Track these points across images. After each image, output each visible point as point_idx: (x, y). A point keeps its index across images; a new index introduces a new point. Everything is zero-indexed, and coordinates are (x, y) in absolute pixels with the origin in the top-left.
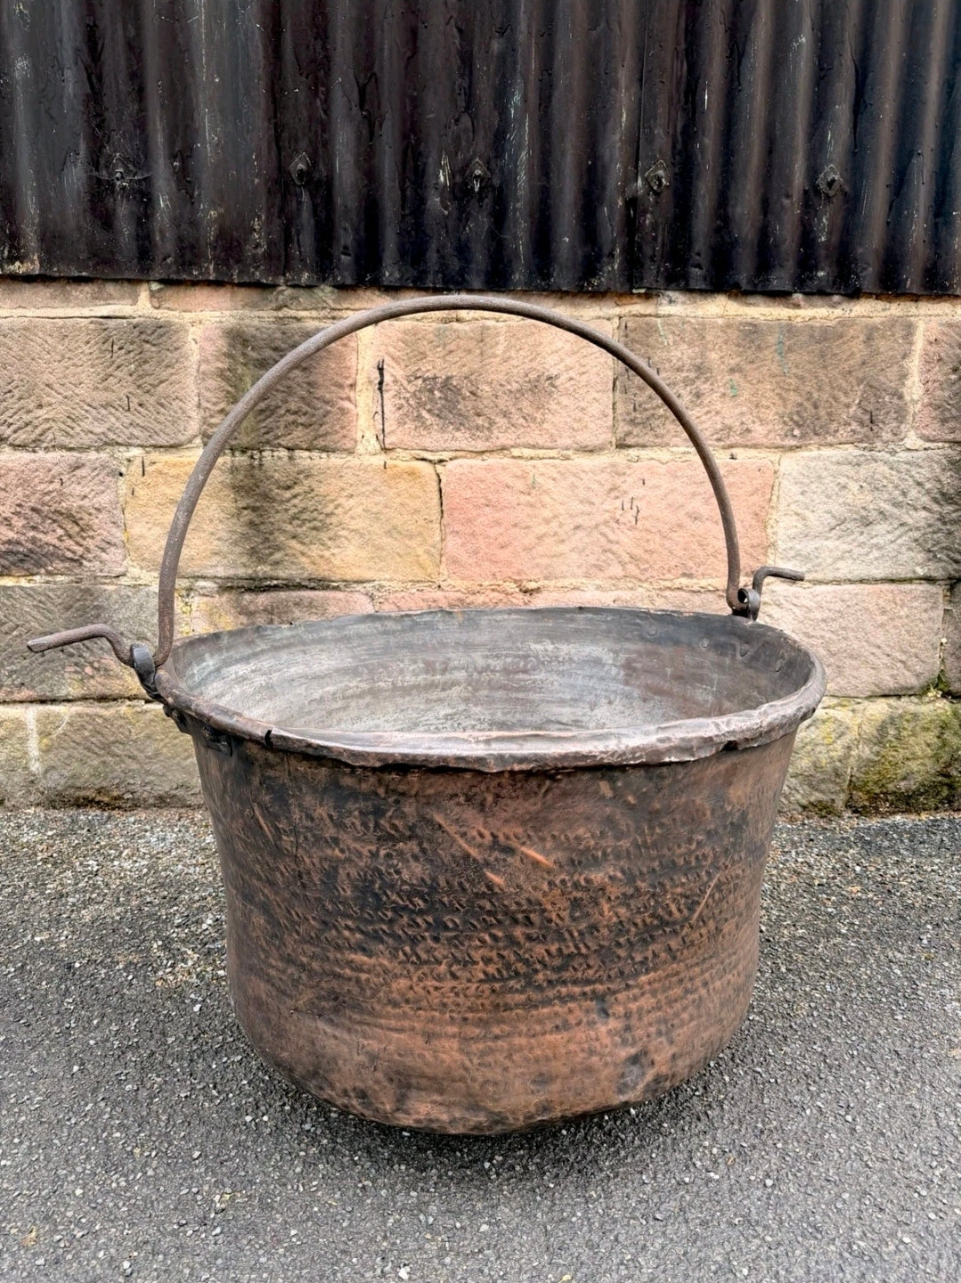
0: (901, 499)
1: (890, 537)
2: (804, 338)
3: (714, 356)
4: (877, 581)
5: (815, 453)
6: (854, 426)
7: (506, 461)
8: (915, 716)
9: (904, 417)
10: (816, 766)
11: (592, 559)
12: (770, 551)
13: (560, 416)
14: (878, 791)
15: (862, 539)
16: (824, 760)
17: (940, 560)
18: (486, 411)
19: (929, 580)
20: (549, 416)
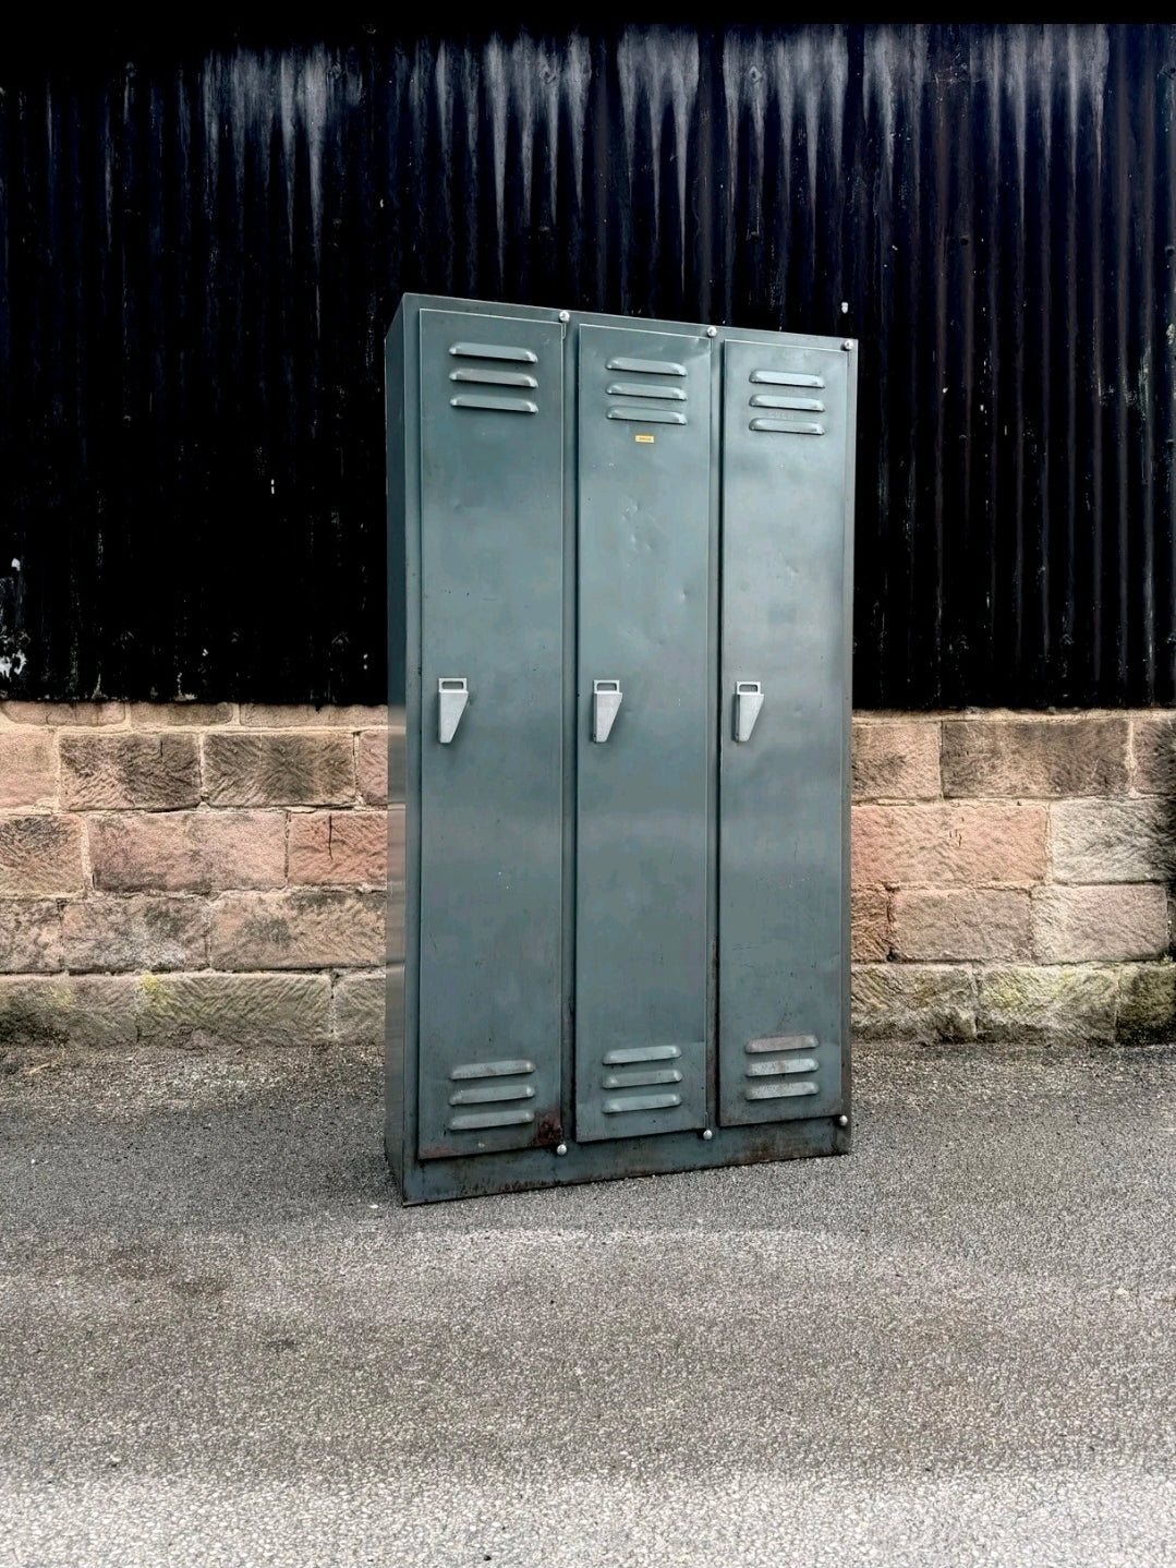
0: (1130, 830)
1: (1126, 854)
2: (1057, 733)
3: (1001, 744)
4: (1120, 883)
5: (1071, 802)
6: (1095, 785)
7: (874, 807)
8: (1156, 974)
9: (1127, 779)
10: (1092, 1010)
11: (932, 868)
12: (1049, 863)
13: (907, 779)
14: (1136, 1028)
15: (1107, 855)
16: (1097, 1005)
17: (1160, 869)
18: (862, 777)
19: (1155, 882)
20: (900, 780)
